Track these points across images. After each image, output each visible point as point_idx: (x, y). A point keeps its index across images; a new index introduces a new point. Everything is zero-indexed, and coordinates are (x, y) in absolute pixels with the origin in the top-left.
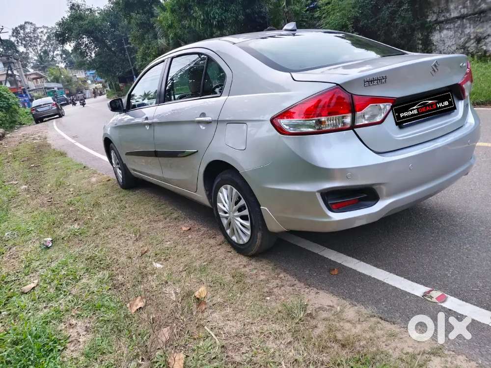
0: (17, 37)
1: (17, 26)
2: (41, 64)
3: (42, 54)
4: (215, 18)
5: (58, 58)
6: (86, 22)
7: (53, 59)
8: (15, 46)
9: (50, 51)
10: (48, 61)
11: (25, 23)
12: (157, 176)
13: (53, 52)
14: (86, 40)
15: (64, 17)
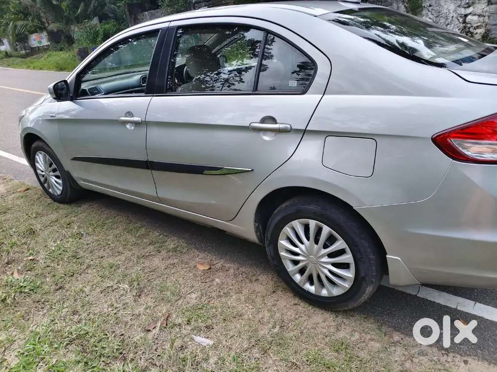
12: (149, 195)
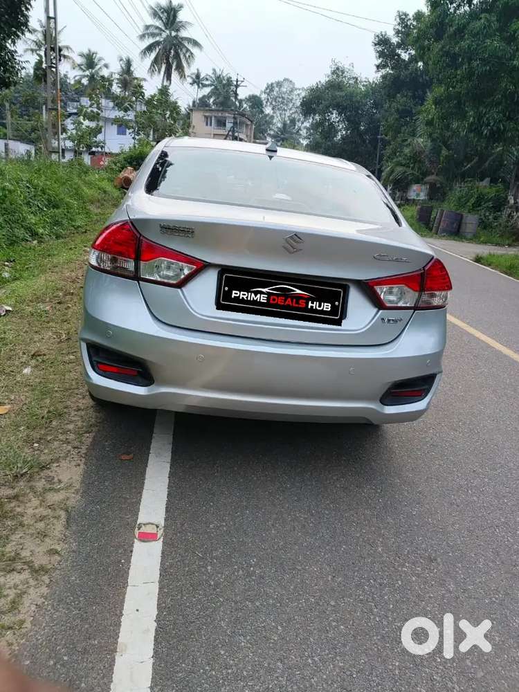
0: (268, 95)
1: (274, 82)
2: (282, 134)
3: (288, 122)
4: (488, 125)
5: (304, 132)
6: (343, 94)
7: (298, 132)
8: (262, 105)
9: (298, 121)
10: (292, 134)
11: (285, 80)
13: (302, 123)
14: (334, 116)
15: (320, 82)
